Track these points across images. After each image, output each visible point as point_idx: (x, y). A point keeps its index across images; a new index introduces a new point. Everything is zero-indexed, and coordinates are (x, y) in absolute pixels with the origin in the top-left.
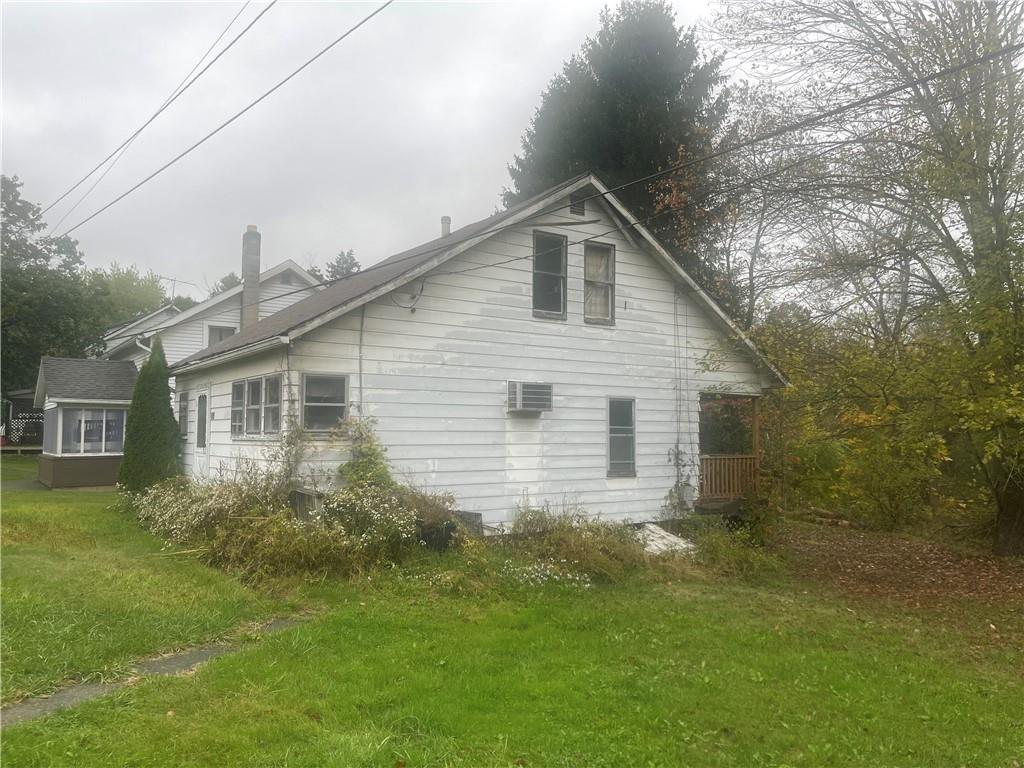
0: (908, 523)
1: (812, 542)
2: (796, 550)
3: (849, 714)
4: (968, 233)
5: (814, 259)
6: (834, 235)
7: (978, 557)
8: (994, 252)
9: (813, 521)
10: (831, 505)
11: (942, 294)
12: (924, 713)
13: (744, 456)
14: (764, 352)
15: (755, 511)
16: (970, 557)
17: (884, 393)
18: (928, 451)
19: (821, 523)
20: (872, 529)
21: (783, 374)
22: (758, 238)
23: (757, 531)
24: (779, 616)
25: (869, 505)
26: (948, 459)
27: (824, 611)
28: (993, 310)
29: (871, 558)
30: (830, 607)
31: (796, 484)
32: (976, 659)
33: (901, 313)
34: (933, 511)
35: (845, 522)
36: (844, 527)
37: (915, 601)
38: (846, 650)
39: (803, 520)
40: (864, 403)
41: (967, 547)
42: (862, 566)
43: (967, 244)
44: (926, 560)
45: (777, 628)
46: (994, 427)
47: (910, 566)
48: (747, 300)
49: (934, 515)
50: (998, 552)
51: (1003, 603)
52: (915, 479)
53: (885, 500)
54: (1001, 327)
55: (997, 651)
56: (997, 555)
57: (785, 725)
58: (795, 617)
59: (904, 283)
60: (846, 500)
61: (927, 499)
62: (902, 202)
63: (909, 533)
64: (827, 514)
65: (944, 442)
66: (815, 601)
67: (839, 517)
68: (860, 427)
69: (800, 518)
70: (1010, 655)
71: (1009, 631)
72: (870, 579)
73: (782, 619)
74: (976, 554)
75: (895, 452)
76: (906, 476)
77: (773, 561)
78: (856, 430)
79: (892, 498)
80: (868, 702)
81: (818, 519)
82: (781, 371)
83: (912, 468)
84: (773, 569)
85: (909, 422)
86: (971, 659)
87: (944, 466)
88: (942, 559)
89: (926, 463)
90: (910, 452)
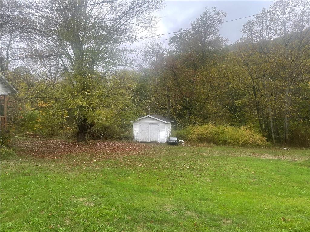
0: (56, 135)
1: (26, 143)
2: (20, 146)
3: (26, 195)
4: (73, 53)
5: (29, 53)
6: (36, 46)
7: (73, 143)
8: (79, 60)
9: (26, 137)
10: (34, 131)
11: (66, 69)
12: (50, 189)
13: (3, 116)
14: (8, 80)
15: (5, 135)
16: (71, 143)
17: (48, 96)
18: (63, 114)
19: (30, 137)
20: (46, 138)
21: (16, 89)
22: (10, 42)
23: (5, 141)
24: (9, 168)
25: (45, 130)
26: (68, 116)
27: (25, 164)
28: (78, 76)
29: (44, 146)
30: (27, 163)
31: (23, 125)
32: (68, 170)
33: (56, 74)
34: (63, 131)
35: (38, 136)
36: (37, 138)
37: (55, 157)
38: (30, 175)
39: (24, 137)
40: (45, 100)
41: (71, 140)
42: (41, 149)
43: (73, 56)
44: (59, 145)
45: (7, 172)
46: (77, 108)
47: (55, 147)
48: (6, 63)
49: (64, 132)
50: (78, 141)
51: (78, 154)
52: (59, 122)
53: (50, 129)
54: (80, 80)
55: (74, 167)
56: (78, 142)
57: (3, 204)
58: (14, 168)
59: (57, 65)
60: (39, 129)
61: (62, 128)
62: (56, 40)
63: (56, 138)
64: (32, 134)
65: (67, 112)
66: (22, 162)
67: (36, 135)
68: (43, 107)
69: (23, 136)
70: (77, 168)
71: (78, 161)
72: (43, 153)
73: (9, 170)
74: (73, 142)
75: (54, 115)
76: (56, 122)
77: (10, 151)
78: (42, 108)
79: (52, 128)
80: (33, 190)
81: (29, 136)
82: (15, 88)
83: (58, 119)
84: (10, 154)
85: (57, 106)
86: (67, 171)
87: (67, 119)
88: (64, 144)
89: (62, 117)
90: (58, 115)
